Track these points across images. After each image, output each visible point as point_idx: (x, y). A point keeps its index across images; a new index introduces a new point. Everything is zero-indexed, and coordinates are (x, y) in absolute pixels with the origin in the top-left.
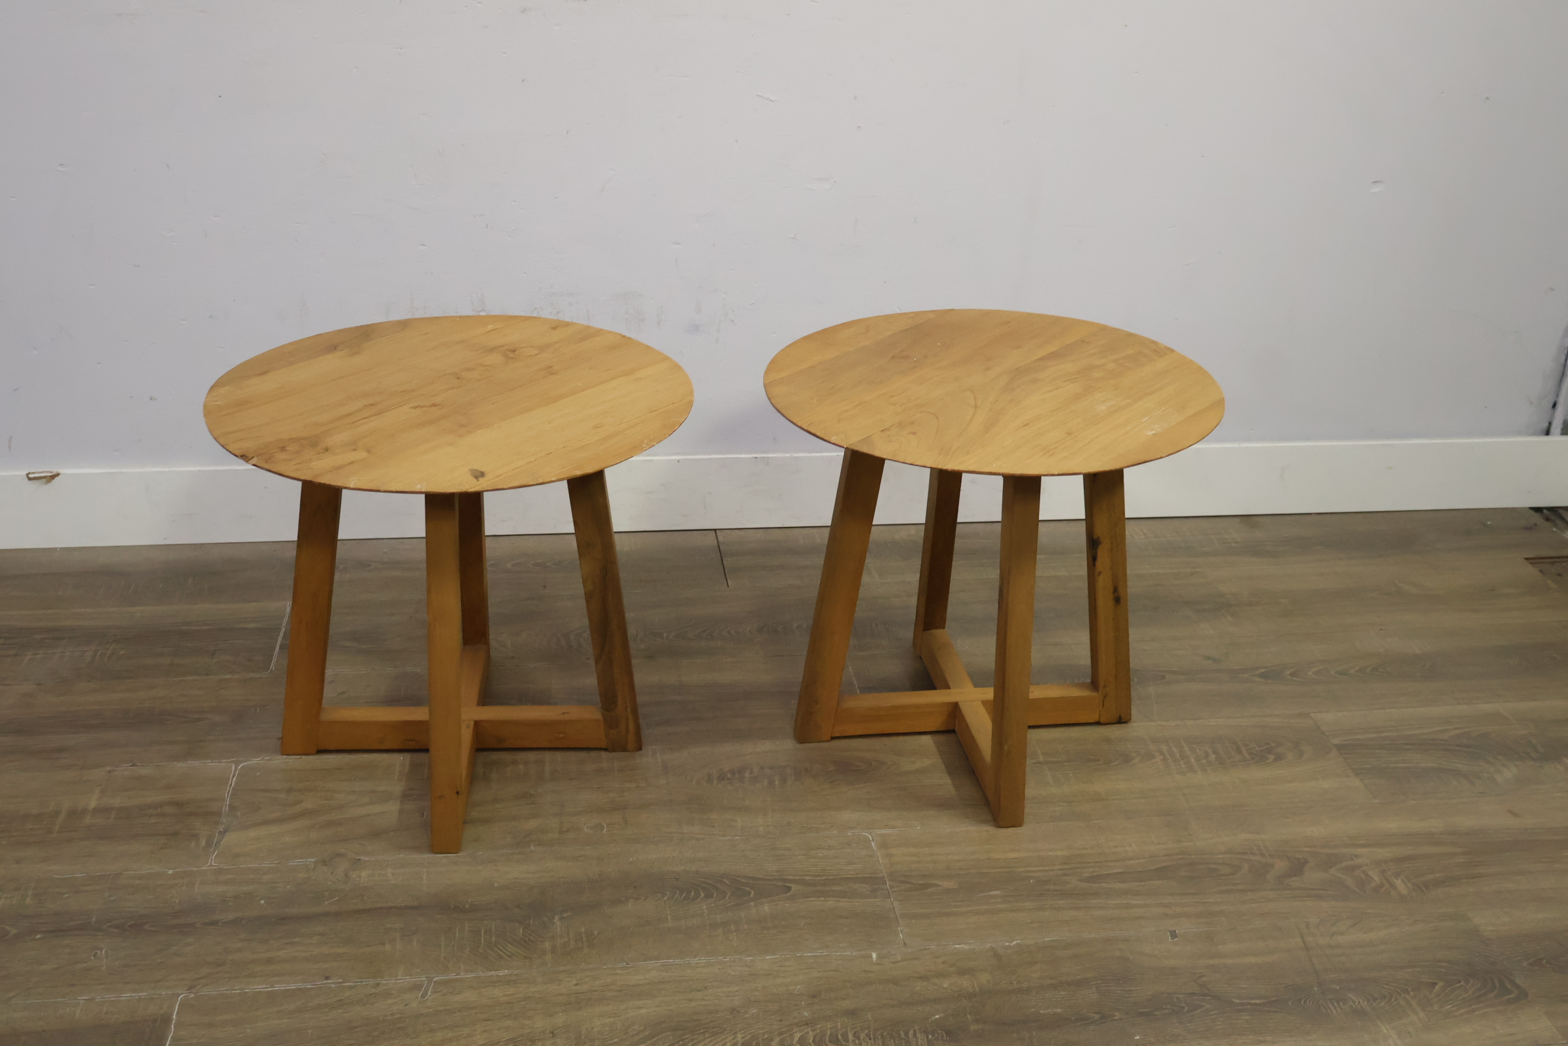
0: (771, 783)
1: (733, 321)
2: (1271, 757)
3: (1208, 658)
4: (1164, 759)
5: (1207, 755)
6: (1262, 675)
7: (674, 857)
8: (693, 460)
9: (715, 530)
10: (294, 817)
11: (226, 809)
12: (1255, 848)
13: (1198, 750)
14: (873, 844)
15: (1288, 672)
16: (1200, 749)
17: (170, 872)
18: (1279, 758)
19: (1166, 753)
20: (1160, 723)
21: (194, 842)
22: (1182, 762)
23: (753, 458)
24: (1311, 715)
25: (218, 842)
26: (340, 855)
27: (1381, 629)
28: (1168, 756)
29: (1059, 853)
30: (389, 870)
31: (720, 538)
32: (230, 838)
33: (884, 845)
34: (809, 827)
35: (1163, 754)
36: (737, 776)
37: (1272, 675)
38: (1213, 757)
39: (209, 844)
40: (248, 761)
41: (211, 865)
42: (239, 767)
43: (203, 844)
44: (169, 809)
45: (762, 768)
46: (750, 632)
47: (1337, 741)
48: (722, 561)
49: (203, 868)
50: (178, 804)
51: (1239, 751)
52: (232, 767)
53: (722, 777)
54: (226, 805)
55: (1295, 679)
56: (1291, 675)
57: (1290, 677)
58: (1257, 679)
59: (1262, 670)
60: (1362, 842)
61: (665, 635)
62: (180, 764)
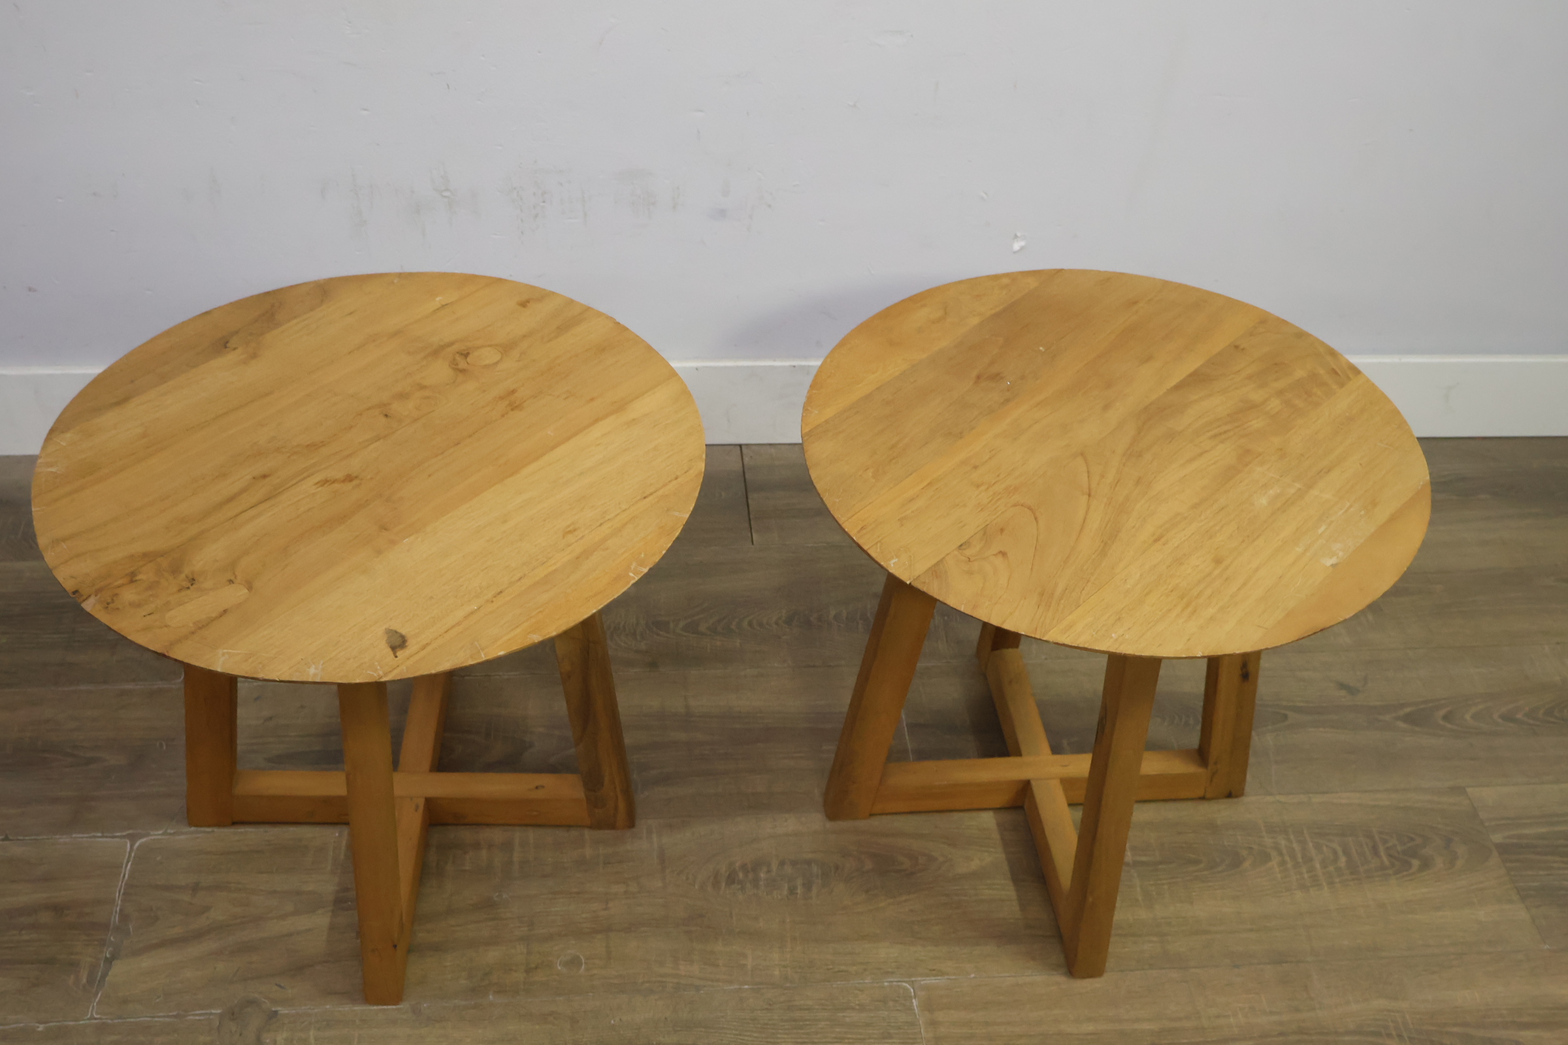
0: (792, 891)
1: (770, 206)
2: (1416, 863)
3: (1342, 686)
4: (1283, 863)
5: (1336, 859)
6: (1408, 718)
7: (666, 1018)
8: (715, 368)
9: (740, 446)
10: (198, 936)
11: (116, 919)
12: (1391, 1024)
13: (1325, 848)
14: (915, 1002)
15: (1442, 712)
16: (1327, 846)
17: (41, 1028)
18: (1426, 864)
19: (1284, 851)
20: (1278, 797)
21: (72, 977)
22: (1304, 870)
23: (790, 366)
24: (1469, 790)
25: (104, 975)
26: (252, 1002)
27: (1558, 643)
28: (1287, 858)
29: (1146, 1026)
30: (312, 1033)
31: (746, 459)
32: (119, 970)
33: (929, 1006)
34: (836, 970)
35: (1281, 854)
36: (751, 876)
37: (1418, 718)
38: (1343, 860)
39: (91, 981)
40: (148, 835)
41: (92, 1018)
42: (137, 844)
43: (84, 980)
44: (45, 918)
45: (782, 864)
46: (777, 623)
47: (1497, 838)
48: (747, 498)
49: (81, 1022)
50: (57, 909)
51: (1375, 851)
52: (127, 843)
53: (731, 879)
54: (116, 912)
55: (1449, 726)
56: (1446, 718)
57: (1441, 722)
58: (1401, 724)
59: (1408, 710)
60: (1526, 1019)
61: (672, 625)
62: (64, 839)
